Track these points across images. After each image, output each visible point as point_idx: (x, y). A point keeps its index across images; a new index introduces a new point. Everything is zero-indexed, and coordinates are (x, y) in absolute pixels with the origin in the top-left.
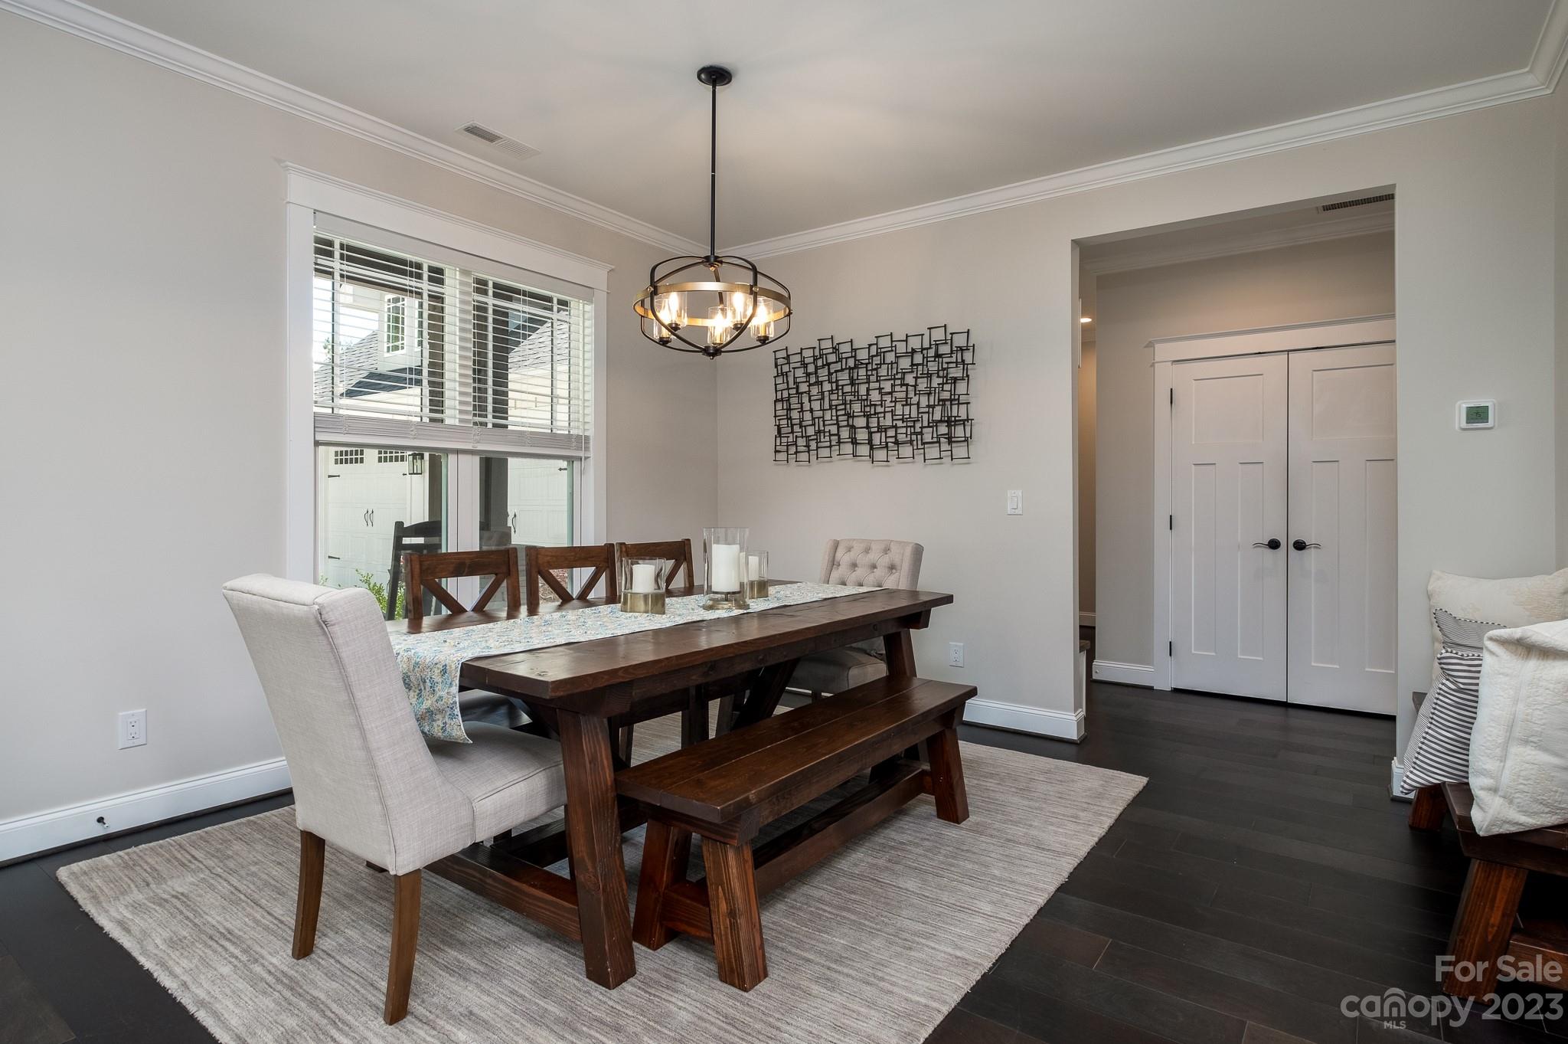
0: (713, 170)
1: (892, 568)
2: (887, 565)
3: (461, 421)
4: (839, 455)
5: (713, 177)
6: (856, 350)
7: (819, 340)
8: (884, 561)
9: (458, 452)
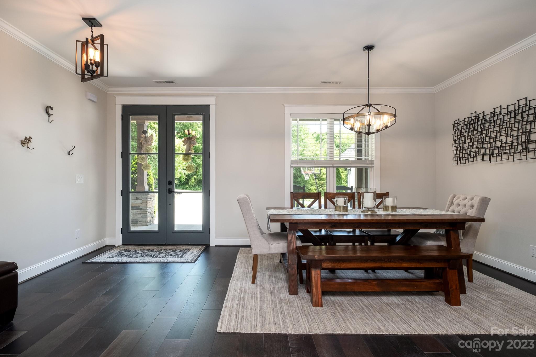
0: (369, 77)
1: (472, 206)
2: (470, 205)
3: (330, 159)
4: (477, 160)
5: (369, 79)
6: (485, 115)
7: (471, 114)
8: (469, 203)
9: (329, 167)
